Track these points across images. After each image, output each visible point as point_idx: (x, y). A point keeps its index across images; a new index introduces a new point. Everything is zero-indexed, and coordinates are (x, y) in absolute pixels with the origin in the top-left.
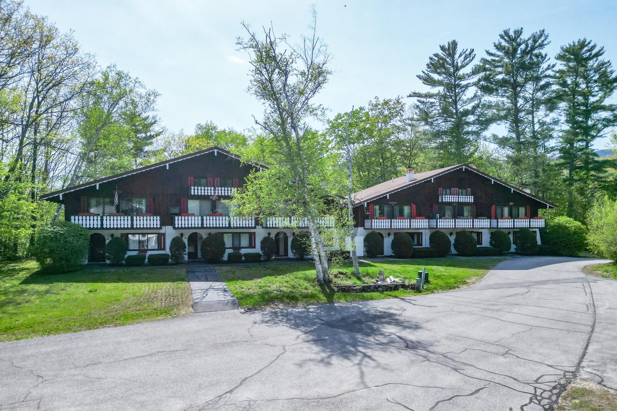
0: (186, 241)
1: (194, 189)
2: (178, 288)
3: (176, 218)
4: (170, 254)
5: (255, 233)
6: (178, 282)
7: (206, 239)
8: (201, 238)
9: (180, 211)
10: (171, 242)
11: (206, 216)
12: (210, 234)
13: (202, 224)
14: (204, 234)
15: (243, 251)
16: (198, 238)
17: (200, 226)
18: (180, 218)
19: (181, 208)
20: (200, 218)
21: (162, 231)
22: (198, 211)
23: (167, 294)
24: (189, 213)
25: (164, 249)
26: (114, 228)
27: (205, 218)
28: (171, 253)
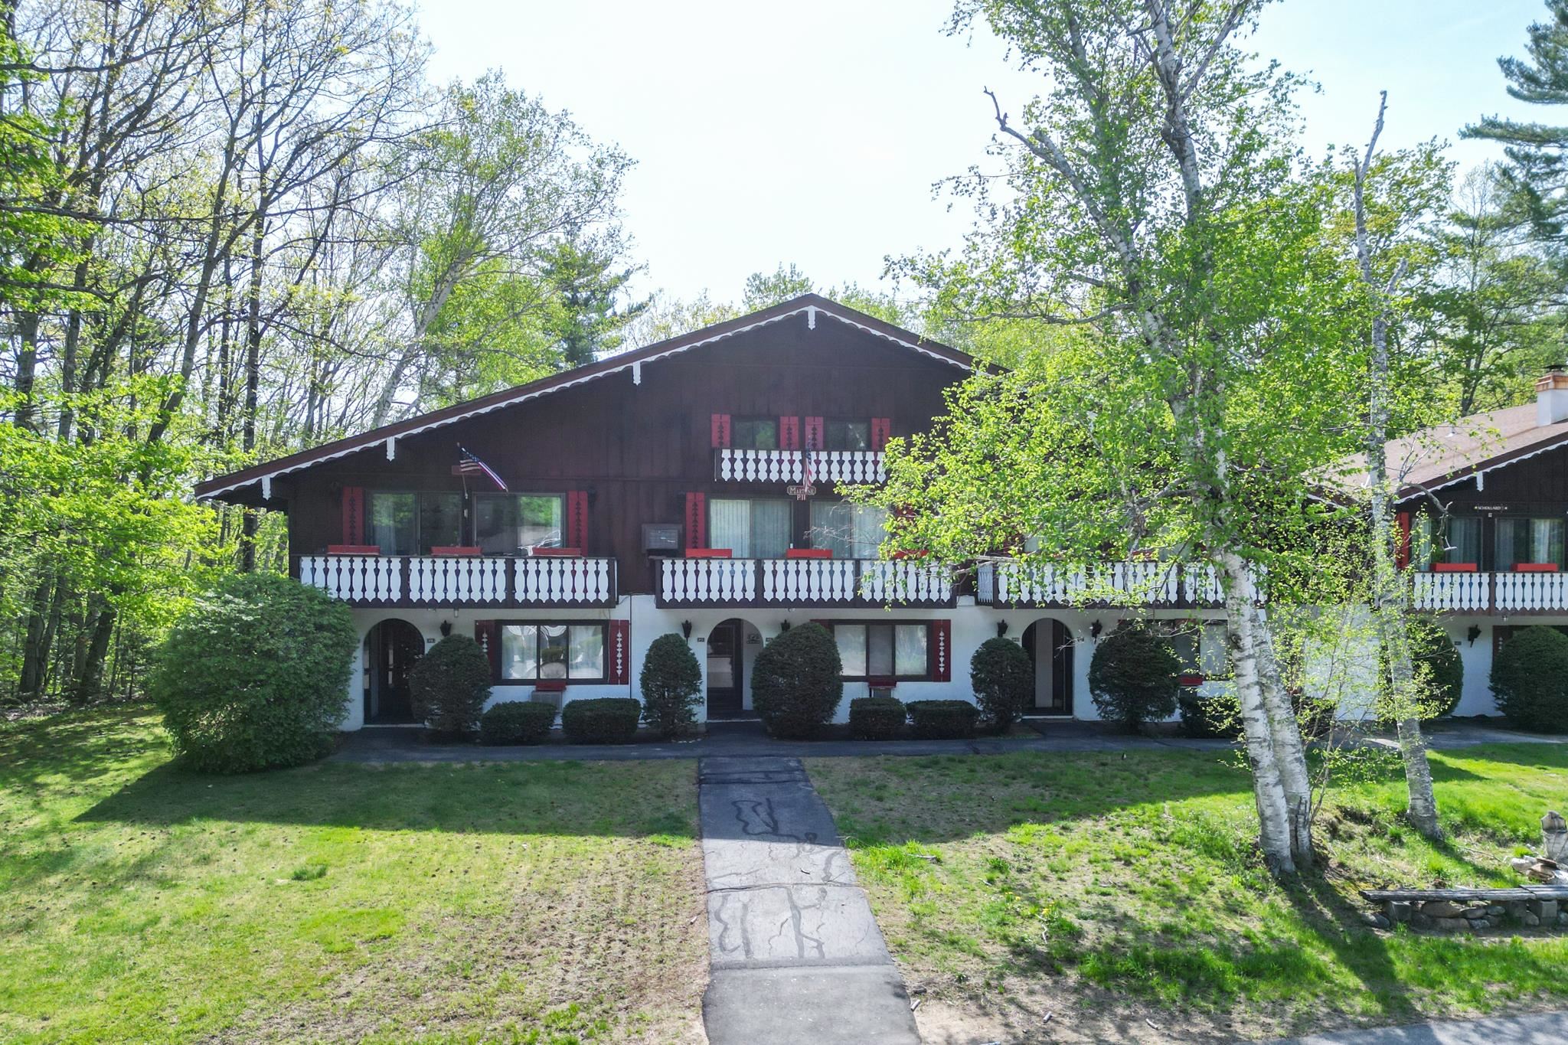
0: (699, 650)
1: (733, 460)
2: (651, 876)
3: (667, 565)
4: (642, 702)
5: (949, 621)
6: (655, 838)
7: (775, 643)
8: (756, 638)
9: (682, 539)
10: (648, 657)
11: (775, 558)
12: (785, 626)
13: (759, 588)
14: (765, 626)
15: (905, 693)
16: (745, 639)
17: (751, 596)
18: (679, 565)
19: (684, 529)
20: (751, 566)
21: (618, 614)
22: (747, 542)
23: (601, 911)
24: (714, 546)
25: (625, 679)
26: (445, 603)
27: (768, 566)
28: (646, 695)
